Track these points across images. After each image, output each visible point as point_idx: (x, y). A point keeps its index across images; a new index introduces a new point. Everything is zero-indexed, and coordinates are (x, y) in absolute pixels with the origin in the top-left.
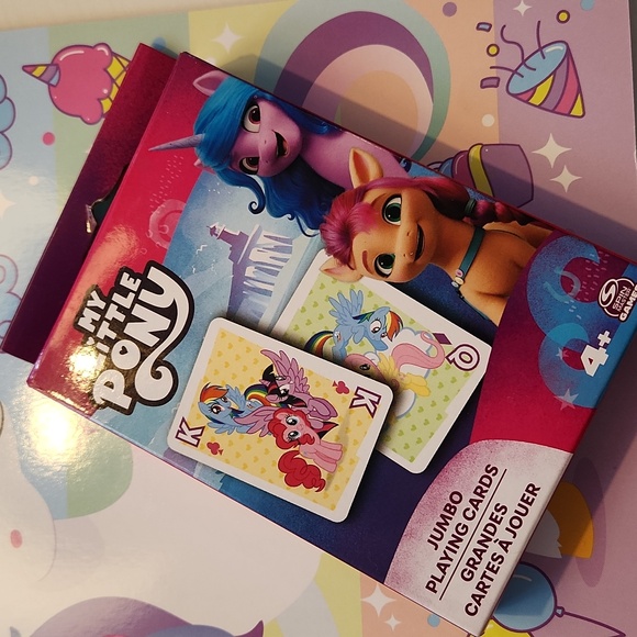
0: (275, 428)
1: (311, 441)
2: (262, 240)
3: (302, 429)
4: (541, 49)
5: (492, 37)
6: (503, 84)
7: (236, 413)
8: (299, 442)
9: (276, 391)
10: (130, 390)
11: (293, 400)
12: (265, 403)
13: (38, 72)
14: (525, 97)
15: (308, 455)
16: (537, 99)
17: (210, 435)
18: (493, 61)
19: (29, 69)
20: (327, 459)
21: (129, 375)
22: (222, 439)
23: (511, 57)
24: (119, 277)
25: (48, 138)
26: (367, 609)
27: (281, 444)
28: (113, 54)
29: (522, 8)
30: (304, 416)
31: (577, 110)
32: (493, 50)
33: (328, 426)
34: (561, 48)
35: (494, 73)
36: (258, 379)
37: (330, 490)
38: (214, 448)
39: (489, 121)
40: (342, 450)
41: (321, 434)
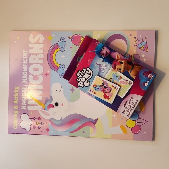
0: (103, 91)
1: (108, 93)
2: (103, 65)
3: (107, 91)
4: (143, 42)
5: (136, 39)
6: (137, 46)
7: (98, 88)
8: (106, 93)
9: (104, 86)
10: (83, 84)
11: (106, 87)
12: (102, 87)
13: (70, 38)
14: (140, 48)
15: (108, 95)
16: (142, 49)
17: (94, 91)
18: (136, 43)
19: (69, 37)
20: (110, 95)
21: (83, 82)
22: (96, 92)
23: (139, 43)
24: (83, 69)
25: (71, 48)
26: (113, 117)
27: (104, 93)
28: (82, 36)
29: (141, 36)
30: (107, 89)
31: (147, 51)
32: (136, 41)
33: (111, 91)
34: (146, 42)
35: (136, 44)
36: (101, 84)
37: (110, 99)
38: (95, 93)
39: (135, 51)
40: (112, 94)
41: (110, 92)
